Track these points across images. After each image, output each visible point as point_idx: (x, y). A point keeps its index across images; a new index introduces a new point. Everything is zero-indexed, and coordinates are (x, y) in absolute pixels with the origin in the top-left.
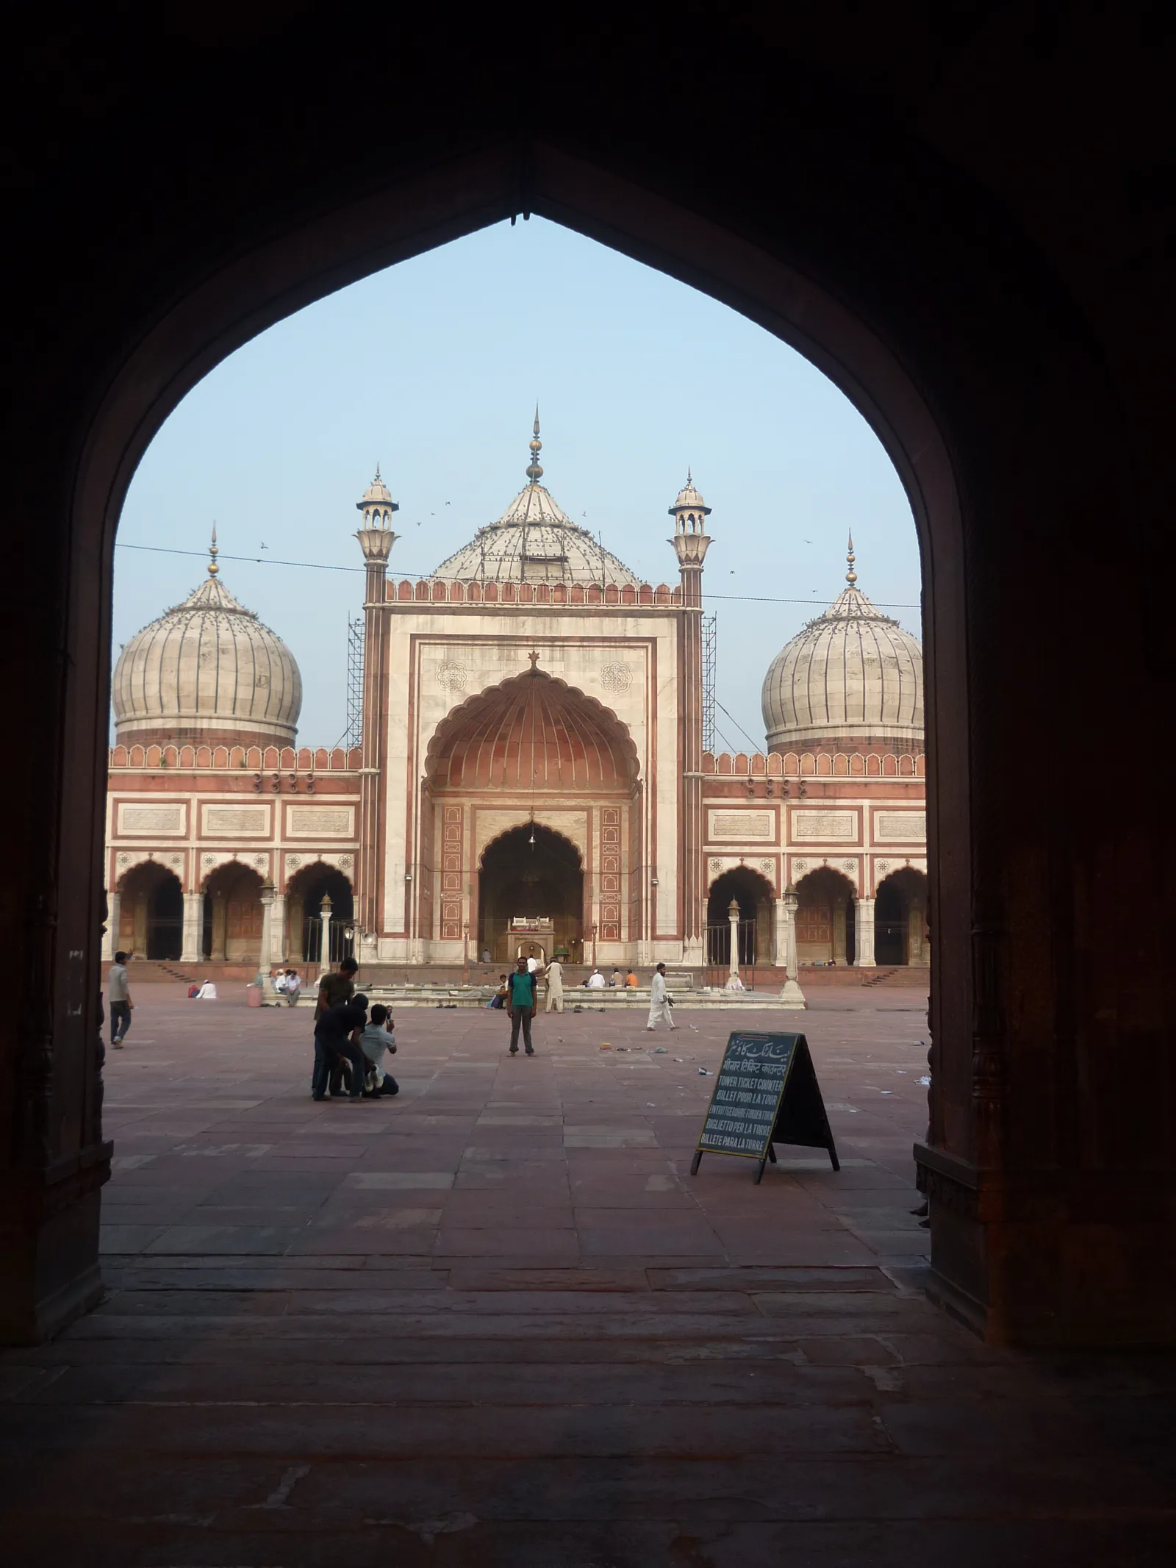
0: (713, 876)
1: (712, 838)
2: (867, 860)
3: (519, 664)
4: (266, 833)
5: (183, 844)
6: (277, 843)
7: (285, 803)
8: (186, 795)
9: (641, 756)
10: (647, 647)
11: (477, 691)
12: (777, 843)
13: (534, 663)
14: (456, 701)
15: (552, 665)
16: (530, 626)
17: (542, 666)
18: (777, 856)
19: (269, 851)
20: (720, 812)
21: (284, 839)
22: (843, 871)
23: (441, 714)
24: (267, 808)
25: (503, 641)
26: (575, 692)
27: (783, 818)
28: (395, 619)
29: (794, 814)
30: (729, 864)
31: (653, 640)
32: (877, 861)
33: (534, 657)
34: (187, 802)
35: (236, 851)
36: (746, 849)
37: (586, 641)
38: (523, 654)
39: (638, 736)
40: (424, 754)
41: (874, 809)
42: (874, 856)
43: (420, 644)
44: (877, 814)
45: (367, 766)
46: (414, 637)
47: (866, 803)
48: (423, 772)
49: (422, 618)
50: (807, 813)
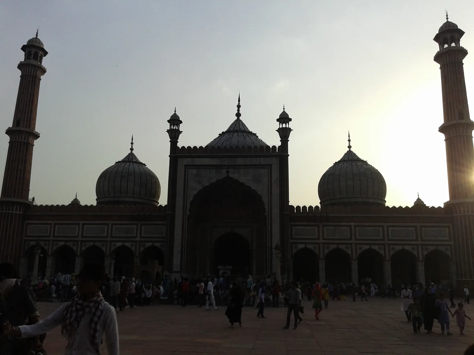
0: (294, 251)
1: (294, 237)
2: (354, 246)
3: (223, 174)
4: (135, 235)
5: (106, 239)
6: (138, 239)
7: (142, 225)
8: (107, 222)
9: (266, 207)
10: (268, 168)
11: (208, 184)
12: (318, 239)
13: (228, 174)
14: (199, 188)
15: (234, 175)
16: (226, 162)
17: (231, 175)
18: (319, 244)
19: (136, 241)
20: (297, 227)
21: (141, 237)
22: (345, 249)
23: (195, 193)
24: (135, 226)
25: (217, 167)
26: (243, 184)
27: (321, 230)
28: (180, 160)
29: (325, 228)
30: (301, 246)
31: (270, 165)
32: (358, 246)
33: (228, 172)
34: (108, 224)
35: (123, 241)
36: (307, 241)
37: (246, 166)
38: (224, 171)
39: (265, 199)
40: (188, 207)
41: (356, 226)
42: (356, 244)
43: (188, 168)
44: (357, 228)
45: (168, 211)
46: (186, 166)
47: (353, 224)
48: (188, 213)
49: (189, 159)
50: (330, 228)
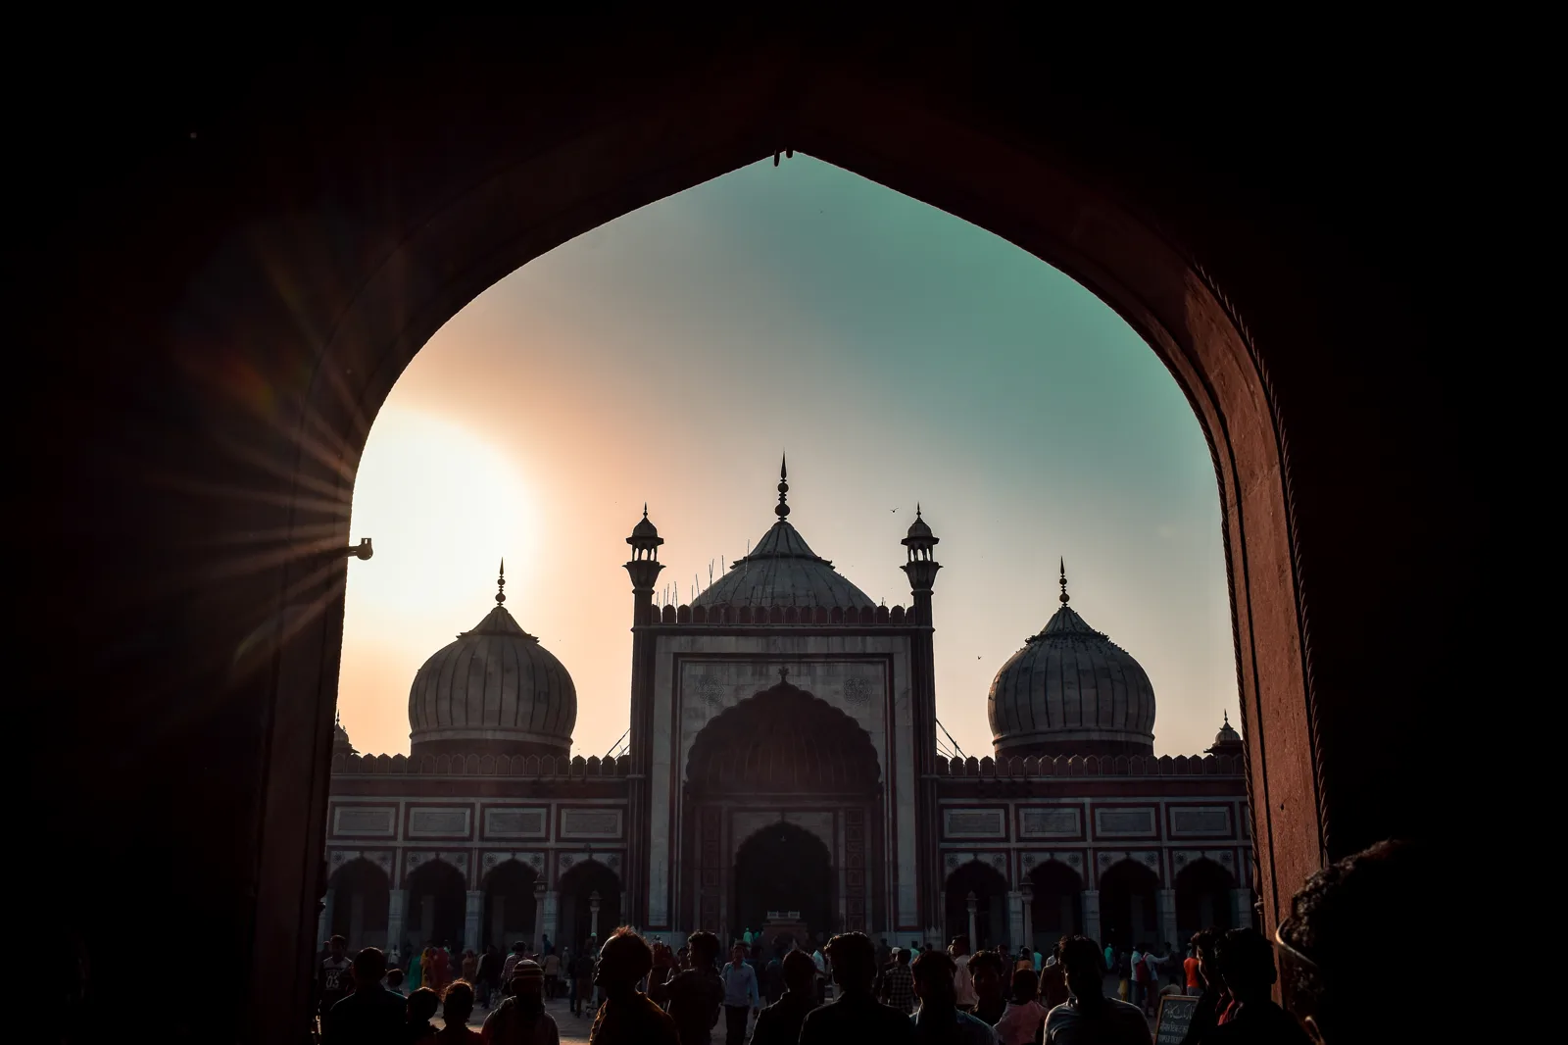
0: (949, 870)
1: (947, 835)
2: (1090, 854)
3: (773, 677)
4: (542, 834)
5: (468, 845)
6: (552, 844)
7: (560, 807)
8: (472, 800)
9: (881, 760)
10: (884, 662)
11: (733, 703)
12: (1007, 839)
13: (783, 679)
14: (712, 712)
15: (800, 681)
16: (782, 645)
17: (792, 681)
18: (1008, 851)
19: (545, 851)
20: (955, 811)
21: (558, 839)
22: (1069, 864)
23: (700, 725)
24: (543, 811)
25: (758, 660)
26: (822, 703)
27: (1012, 816)
28: (661, 641)
29: (1022, 813)
30: (964, 859)
31: (890, 656)
32: (1100, 854)
33: (784, 673)
34: (472, 806)
35: (514, 851)
36: (979, 846)
37: (829, 658)
38: (774, 670)
39: (879, 743)
40: (685, 761)
41: (1094, 806)
42: (1096, 850)
43: (682, 662)
44: (1098, 811)
45: (634, 773)
46: (677, 656)
47: (1087, 800)
48: (684, 777)
49: (684, 639)
50: (1033, 810)
